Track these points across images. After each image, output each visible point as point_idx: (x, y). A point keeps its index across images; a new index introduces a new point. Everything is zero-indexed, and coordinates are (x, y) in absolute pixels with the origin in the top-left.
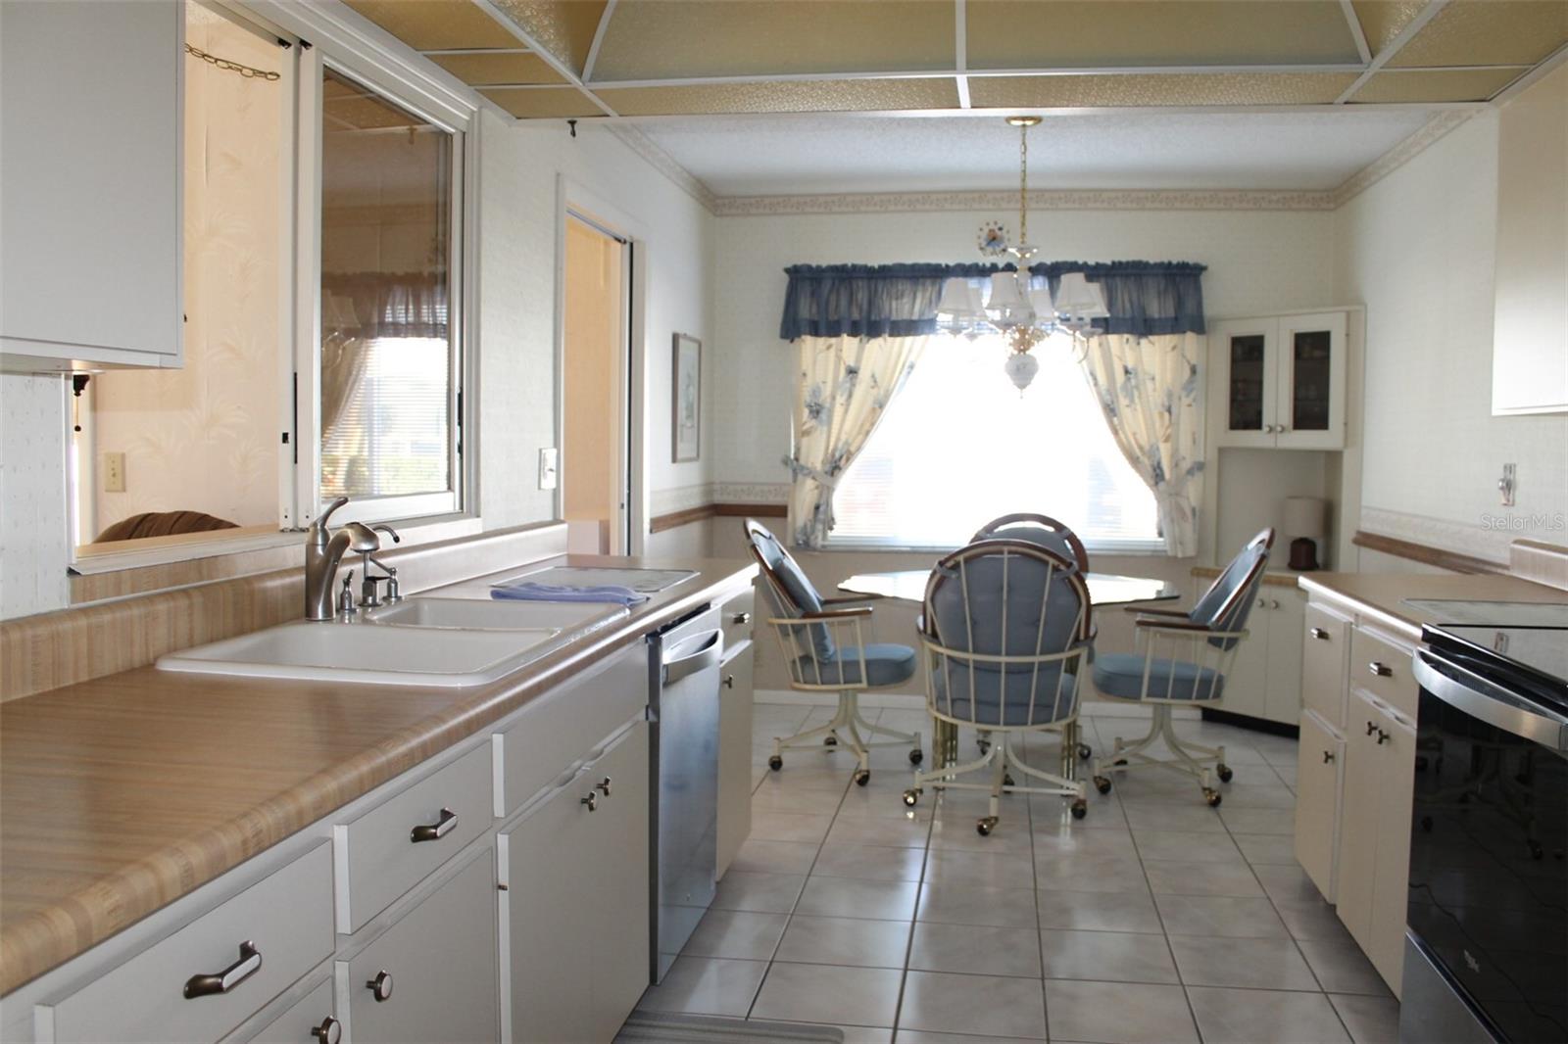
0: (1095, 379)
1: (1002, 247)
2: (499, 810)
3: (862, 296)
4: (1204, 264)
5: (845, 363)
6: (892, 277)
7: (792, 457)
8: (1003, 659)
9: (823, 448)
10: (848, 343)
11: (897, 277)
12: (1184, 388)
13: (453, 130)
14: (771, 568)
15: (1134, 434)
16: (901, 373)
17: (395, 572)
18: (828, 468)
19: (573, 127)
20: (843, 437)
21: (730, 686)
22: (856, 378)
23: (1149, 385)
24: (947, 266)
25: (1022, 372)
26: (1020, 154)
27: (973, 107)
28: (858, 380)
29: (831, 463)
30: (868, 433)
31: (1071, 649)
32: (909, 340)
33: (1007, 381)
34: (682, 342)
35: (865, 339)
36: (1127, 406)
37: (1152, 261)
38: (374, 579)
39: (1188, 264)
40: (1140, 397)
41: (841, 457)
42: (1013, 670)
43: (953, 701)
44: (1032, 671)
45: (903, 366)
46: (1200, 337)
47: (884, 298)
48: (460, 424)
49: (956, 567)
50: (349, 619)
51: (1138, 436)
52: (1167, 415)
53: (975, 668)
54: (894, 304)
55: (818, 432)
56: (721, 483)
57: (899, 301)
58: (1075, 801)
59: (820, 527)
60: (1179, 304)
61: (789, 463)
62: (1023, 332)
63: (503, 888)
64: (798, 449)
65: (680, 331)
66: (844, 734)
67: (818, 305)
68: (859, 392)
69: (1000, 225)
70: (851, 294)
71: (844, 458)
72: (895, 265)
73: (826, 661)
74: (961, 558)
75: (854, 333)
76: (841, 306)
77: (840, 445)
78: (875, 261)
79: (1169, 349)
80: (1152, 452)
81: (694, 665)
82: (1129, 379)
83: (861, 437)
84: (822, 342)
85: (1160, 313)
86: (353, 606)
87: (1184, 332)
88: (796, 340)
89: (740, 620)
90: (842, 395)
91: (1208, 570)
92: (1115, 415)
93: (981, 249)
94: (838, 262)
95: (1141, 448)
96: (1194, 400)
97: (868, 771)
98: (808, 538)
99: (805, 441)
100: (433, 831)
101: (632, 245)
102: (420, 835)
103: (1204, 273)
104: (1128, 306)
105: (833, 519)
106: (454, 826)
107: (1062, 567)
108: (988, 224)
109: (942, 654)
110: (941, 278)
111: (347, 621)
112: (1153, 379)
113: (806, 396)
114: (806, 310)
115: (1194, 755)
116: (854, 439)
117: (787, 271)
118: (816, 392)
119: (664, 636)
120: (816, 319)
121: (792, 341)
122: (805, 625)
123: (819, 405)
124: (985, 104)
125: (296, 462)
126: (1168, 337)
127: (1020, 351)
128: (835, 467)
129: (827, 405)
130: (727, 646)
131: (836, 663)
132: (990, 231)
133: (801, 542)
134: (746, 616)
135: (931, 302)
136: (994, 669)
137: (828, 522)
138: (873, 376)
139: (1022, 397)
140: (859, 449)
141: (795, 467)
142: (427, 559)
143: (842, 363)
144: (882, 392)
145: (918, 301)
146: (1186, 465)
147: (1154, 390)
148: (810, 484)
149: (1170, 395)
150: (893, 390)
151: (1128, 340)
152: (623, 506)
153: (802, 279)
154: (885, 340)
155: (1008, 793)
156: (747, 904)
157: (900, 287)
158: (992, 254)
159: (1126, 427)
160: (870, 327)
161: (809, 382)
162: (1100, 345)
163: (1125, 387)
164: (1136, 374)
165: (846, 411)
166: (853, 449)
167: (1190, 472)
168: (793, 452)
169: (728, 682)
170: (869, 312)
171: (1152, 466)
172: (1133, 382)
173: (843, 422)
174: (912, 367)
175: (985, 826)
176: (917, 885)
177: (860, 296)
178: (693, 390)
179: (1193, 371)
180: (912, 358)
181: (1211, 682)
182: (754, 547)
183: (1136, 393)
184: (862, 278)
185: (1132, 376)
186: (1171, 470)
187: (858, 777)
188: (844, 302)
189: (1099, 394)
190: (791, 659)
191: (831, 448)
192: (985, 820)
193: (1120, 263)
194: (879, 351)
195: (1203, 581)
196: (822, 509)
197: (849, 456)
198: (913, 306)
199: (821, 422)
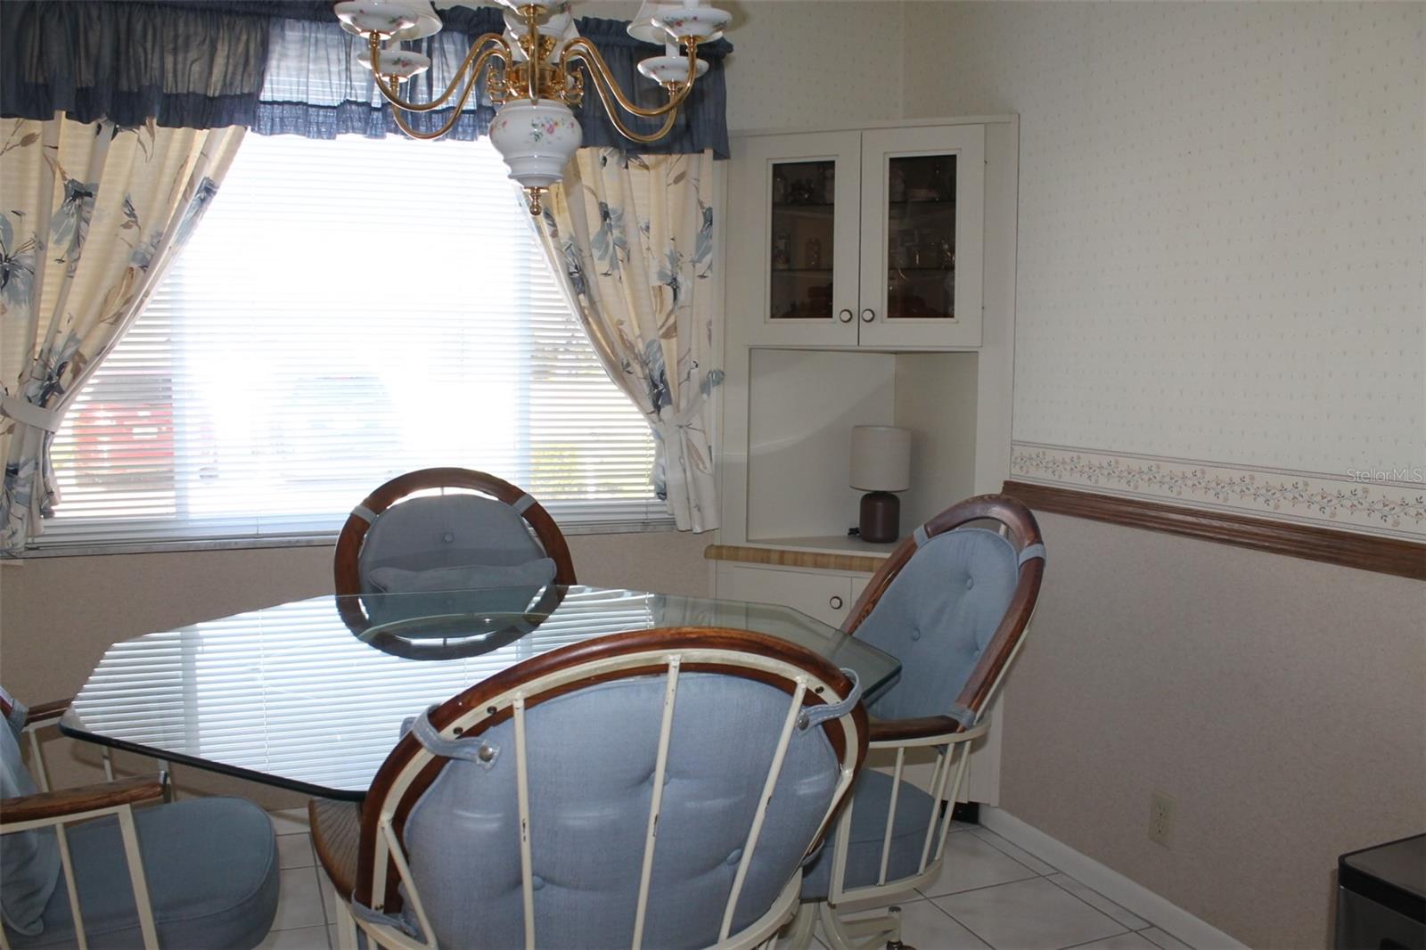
4: (728, 41)
5: (63, 173)
9: (20, 349)
10: (70, 134)
12: (697, 245)
16: (185, 197)
18: (34, 389)
20: (65, 328)
22: (92, 205)
23: (642, 240)
28: (95, 213)
29: (40, 380)
30: (118, 318)
35: (107, 130)
36: (606, 274)
40: (626, 260)
41: (62, 366)
45: (190, 185)
46: (722, 163)
47: (149, 46)
52: (669, 291)
54: (169, 60)
57: (180, 56)
59: (19, 510)
68: (96, 234)
71: (69, 367)
75: (81, 113)
76: (52, 55)
77: (60, 341)
79: (671, 180)
80: (648, 354)
82: (609, 227)
83: (103, 326)
87: (698, 151)
90: (58, 242)
95: (629, 347)
96: (710, 267)
103: (729, 56)
105: (50, 493)
110: (268, 17)
112: (648, 228)
116: (87, 335)
123: (8, 261)
126: (670, 159)
128: (49, 388)
129: (27, 261)
137: (40, 501)
138: (127, 203)
140: (101, 351)
143: (58, 175)
144: (146, 239)
145: (220, 61)
146: (698, 375)
147: (648, 249)
149: (675, 259)
150: (168, 236)
151: (605, 159)
154: (152, 134)
157: (181, 29)
163: (601, 240)
164: (620, 218)
165: (70, 274)
166: (87, 351)
167: (705, 388)
170: (116, 71)
171: (652, 379)
172: (616, 233)
173: (62, 297)
174: (208, 192)
177: (93, 39)
179: (709, 220)
180: (209, 171)
183: (620, 252)
185: (613, 223)
188: (56, 49)
191: (38, 349)
194: (138, 153)
196: (23, 474)
197: (80, 366)
198: (210, 73)
199: (15, 297)
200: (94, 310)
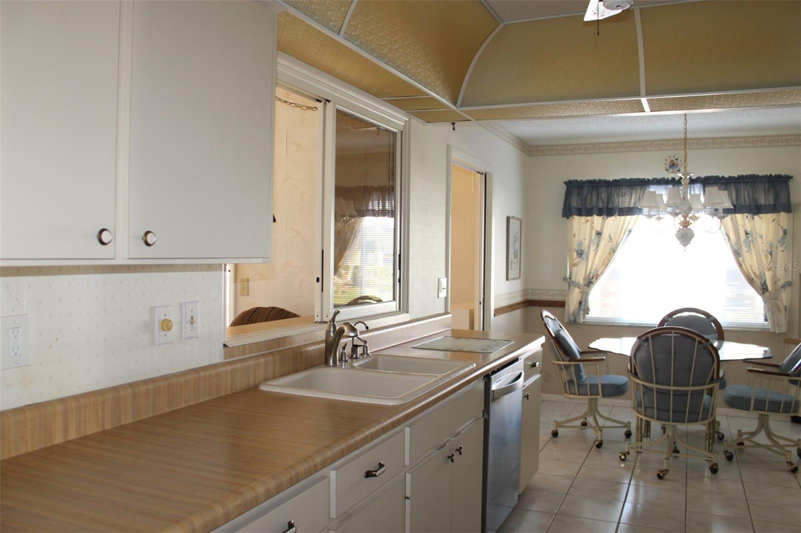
0: (729, 237)
1: (678, 169)
2: (407, 463)
3: (604, 195)
4: (791, 175)
6: (619, 186)
7: (568, 277)
8: (672, 388)
9: (583, 273)
10: (597, 220)
11: (622, 186)
12: (780, 242)
13: (397, 131)
14: (554, 335)
15: (751, 266)
16: (624, 234)
17: (366, 342)
18: (586, 283)
19: (454, 126)
20: (594, 267)
21: (528, 399)
22: (601, 237)
23: (759, 240)
24: (648, 179)
25: (685, 236)
26: (683, 125)
27: (651, 111)
28: (602, 238)
29: (588, 280)
30: (607, 265)
31: (709, 384)
32: (628, 217)
33: (677, 242)
34: (511, 221)
35: (605, 217)
36: (747, 252)
37: (760, 175)
38: (357, 346)
39: (781, 175)
40: (754, 247)
41: (593, 277)
42: (676, 393)
43: (645, 408)
44: (687, 395)
45: (625, 231)
46: (789, 214)
47: (615, 196)
48: (400, 269)
49: (647, 340)
50: (345, 366)
51: (753, 268)
52: (769, 256)
53: (657, 392)
54: (620, 199)
55: (581, 264)
56: (532, 289)
57: (623, 198)
58: (711, 464)
59: (582, 312)
60: (776, 197)
61: (567, 280)
62: (685, 217)
63: (408, 498)
64: (571, 273)
65: (510, 215)
66: (590, 420)
67: (581, 200)
68: (602, 244)
69: (676, 157)
70: (598, 195)
71: (595, 277)
72: (621, 180)
73: (582, 384)
74: (649, 335)
75: (600, 214)
76: (593, 200)
77: (593, 271)
78: (610, 178)
79: (771, 221)
80: (761, 276)
81: (508, 390)
82: (748, 237)
83: (603, 267)
84: (583, 219)
85: (765, 201)
86: (347, 359)
87: (779, 212)
88: (570, 218)
89: (534, 365)
90: (594, 246)
91: (794, 340)
92: (740, 256)
93: (667, 170)
94: (591, 179)
95: (755, 274)
96: (785, 248)
97: (602, 441)
98: (576, 319)
99: (574, 269)
100: (375, 473)
101: (486, 175)
102: (369, 474)
103: (791, 180)
104: (747, 199)
105: (588, 309)
106: (384, 471)
107: (703, 342)
108: (670, 157)
109: (640, 384)
110: (645, 185)
111: (343, 367)
112: (762, 237)
113: (575, 246)
114: (575, 203)
115: (781, 442)
116: (599, 269)
117: (565, 183)
118: (580, 244)
119: (493, 377)
120: (580, 207)
121: (568, 218)
122: (570, 365)
123: (582, 251)
124: (658, 110)
125: (322, 291)
126: (770, 215)
127: (684, 227)
128: (590, 282)
129: (586, 251)
130: (525, 379)
131: (587, 385)
132: (671, 161)
133: (572, 320)
134: (537, 364)
135: (640, 198)
136: (667, 393)
137: (586, 310)
138: (610, 236)
139: (685, 250)
140: (602, 273)
141: (570, 282)
142: (382, 335)
143: (594, 229)
144: (614, 244)
145: (633, 198)
146: (781, 283)
147: (762, 243)
148: (577, 290)
149: (771, 245)
150: (620, 244)
151: (747, 216)
152: (480, 303)
153: (573, 187)
154: (616, 217)
155: (675, 457)
156: (535, 507)
157: (623, 190)
158: (672, 172)
159: (747, 263)
160: (608, 211)
161: (576, 239)
162: (732, 219)
163: (745, 241)
164: (752, 234)
165: (596, 254)
166: (599, 273)
167: (783, 287)
168: (568, 274)
169: (526, 397)
170: (608, 203)
171: (761, 284)
172: (750, 239)
173: (594, 259)
174: (630, 231)
175: (661, 474)
176: (622, 503)
177: (603, 195)
178: (517, 244)
179: (785, 232)
180: (630, 226)
181: (791, 403)
182: (545, 325)
183: (752, 245)
184: (604, 186)
185: (749, 235)
186: (772, 285)
187: (596, 443)
189: (731, 245)
190: (564, 381)
191: (588, 272)
192: (661, 471)
193: (743, 176)
194: (613, 223)
195: (791, 346)
196: (583, 304)
197: (597, 277)
198: (631, 201)
199: (583, 259)
200: (601, 264)
